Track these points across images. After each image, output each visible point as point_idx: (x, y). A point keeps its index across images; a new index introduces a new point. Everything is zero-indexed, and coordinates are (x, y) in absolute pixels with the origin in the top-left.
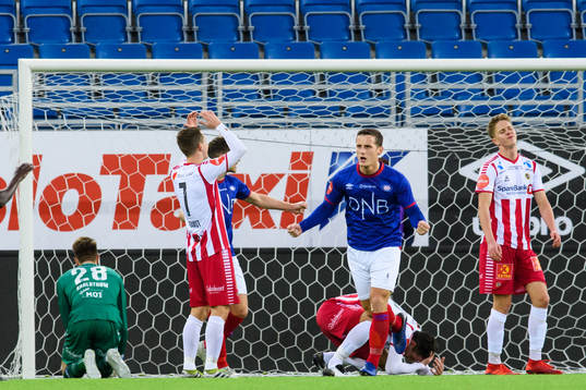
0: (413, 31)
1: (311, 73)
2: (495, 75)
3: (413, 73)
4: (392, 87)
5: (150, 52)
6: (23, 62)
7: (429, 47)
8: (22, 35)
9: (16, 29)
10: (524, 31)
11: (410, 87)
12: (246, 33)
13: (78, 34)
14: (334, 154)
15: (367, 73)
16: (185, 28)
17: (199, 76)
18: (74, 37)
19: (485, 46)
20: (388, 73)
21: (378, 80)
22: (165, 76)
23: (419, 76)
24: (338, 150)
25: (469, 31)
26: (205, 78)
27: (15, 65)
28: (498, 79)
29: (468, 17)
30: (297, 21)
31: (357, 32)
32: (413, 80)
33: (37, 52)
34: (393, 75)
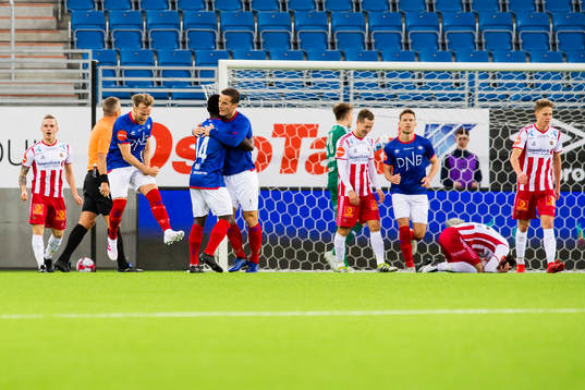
0: (480, 44)
1: (412, 72)
2: (534, 74)
3: (480, 72)
4: (466, 81)
5: (306, 56)
6: (221, 61)
7: (491, 55)
8: (221, 44)
9: (218, 40)
10: (554, 45)
11: (478, 82)
12: (370, 45)
13: (258, 44)
14: (427, 126)
15: (449, 72)
16: (329, 40)
17: (338, 74)
18: (255, 46)
19: (528, 55)
20: (463, 72)
21: (457, 77)
22: (316, 73)
23: (484, 75)
24: (430, 123)
25: (517, 45)
26: (342, 75)
27: (216, 64)
28: (537, 77)
29: (517, 35)
30: (403, 36)
31: (444, 45)
32: (480, 77)
33: (231, 55)
34: (467, 74)
